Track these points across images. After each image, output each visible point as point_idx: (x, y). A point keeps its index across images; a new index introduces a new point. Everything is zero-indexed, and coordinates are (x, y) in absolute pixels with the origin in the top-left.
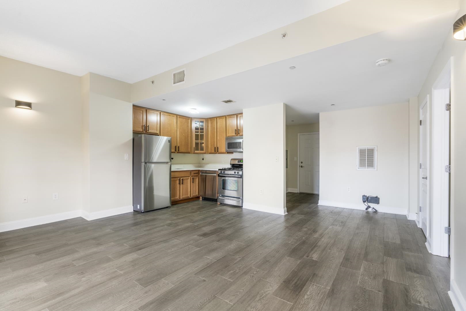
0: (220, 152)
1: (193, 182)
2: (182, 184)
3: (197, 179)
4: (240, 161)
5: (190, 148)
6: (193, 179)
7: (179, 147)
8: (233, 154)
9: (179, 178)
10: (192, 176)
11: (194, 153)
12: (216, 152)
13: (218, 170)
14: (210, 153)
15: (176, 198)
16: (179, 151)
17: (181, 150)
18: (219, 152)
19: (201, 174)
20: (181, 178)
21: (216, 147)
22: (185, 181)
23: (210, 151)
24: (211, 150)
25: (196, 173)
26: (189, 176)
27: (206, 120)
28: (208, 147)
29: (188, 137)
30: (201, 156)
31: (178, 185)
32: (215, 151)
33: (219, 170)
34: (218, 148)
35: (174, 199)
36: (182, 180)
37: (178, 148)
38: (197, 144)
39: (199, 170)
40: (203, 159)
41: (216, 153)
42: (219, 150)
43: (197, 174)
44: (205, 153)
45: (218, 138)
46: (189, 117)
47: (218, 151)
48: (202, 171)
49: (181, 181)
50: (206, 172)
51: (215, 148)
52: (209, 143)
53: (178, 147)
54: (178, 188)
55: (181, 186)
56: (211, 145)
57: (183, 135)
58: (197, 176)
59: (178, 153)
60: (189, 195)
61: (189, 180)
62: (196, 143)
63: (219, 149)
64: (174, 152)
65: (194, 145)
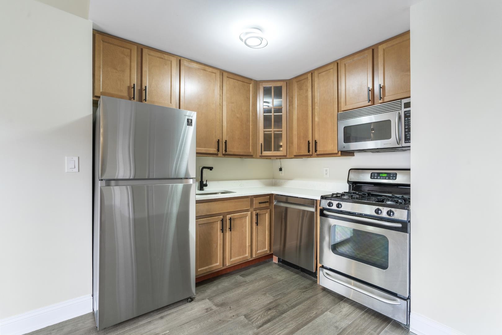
0: (322, 153)
1: (257, 223)
2: (230, 229)
3: (267, 216)
4: (379, 174)
5: (253, 146)
6: (257, 215)
7: (226, 143)
8: (353, 157)
9: (221, 217)
10: (255, 210)
11: (262, 157)
12: (311, 153)
13: (319, 198)
14: (297, 156)
15: (213, 265)
16: (226, 151)
17: (230, 150)
18: (318, 153)
19: (275, 203)
20: (228, 217)
21: (311, 142)
22: (237, 223)
23: (295, 152)
24: (299, 148)
25: (265, 202)
26: (247, 211)
27: (288, 84)
28: (292, 143)
29: (248, 121)
30: (277, 163)
31: (219, 233)
32: (309, 151)
33: (323, 197)
34: (316, 142)
35: (208, 270)
36: (230, 219)
37: (224, 144)
38: (267, 138)
39: (272, 194)
40: (281, 169)
41: (310, 156)
42: (318, 149)
43: (267, 204)
44: (285, 157)
45: (316, 119)
46: (251, 79)
47: (316, 151)
48: (279, 198)
49: (228, 222)
50: (287, 199)
51: (309, 143)
52: (295, 132)
53: (224, 141)
54: (220, 242)
55: (228, 234)
56: (299, 138)
57: (238, 117)
58: (266, 208)
59: (224, 155)
60: (247, 254)
61: (248, 219)
62: (265, 135)
63: (318, 144)
64: (216, 152)
65: (261, 140)
